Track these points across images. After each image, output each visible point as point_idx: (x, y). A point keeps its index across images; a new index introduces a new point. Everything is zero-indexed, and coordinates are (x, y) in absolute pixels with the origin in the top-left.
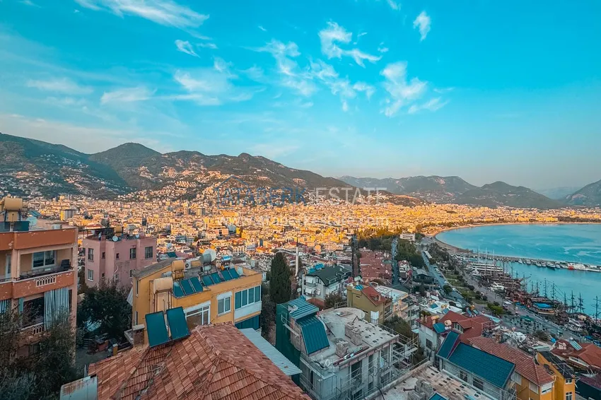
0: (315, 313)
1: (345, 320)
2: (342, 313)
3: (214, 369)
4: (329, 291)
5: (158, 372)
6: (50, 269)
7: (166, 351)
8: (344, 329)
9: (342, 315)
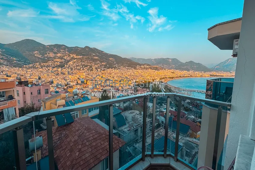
0: (121, 113)
1: (132, 115)
2: (131, 112)
3: (86, 132)
4: (125, 105)
5: (63, 135)
6: (3, 99)
7: (65, 128)
8: (131, 118)
9: (131, 113)
